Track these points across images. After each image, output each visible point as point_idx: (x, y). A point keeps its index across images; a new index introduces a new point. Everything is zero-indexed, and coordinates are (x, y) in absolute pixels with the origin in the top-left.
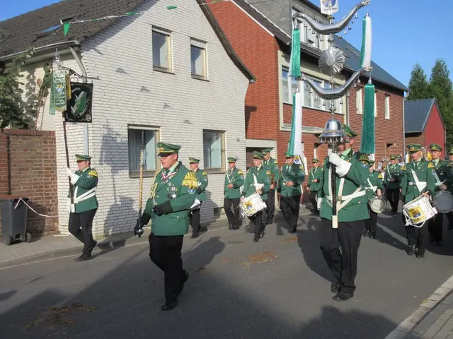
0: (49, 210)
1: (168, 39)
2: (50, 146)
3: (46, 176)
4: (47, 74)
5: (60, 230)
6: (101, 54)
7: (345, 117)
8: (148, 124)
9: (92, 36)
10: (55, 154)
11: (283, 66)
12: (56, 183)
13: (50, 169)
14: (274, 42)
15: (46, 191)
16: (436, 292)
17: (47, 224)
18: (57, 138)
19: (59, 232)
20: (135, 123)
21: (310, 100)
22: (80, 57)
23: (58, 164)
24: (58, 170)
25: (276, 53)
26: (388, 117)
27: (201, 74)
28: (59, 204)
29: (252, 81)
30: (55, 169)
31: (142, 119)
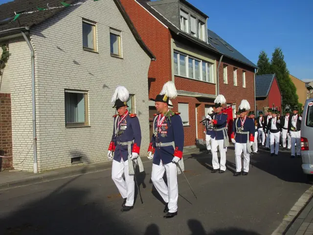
0: (6, 152)
1: (94, 28)
2: (6, 105)
3: (3, 127)
4: (5, 52)
5: (14, 166)
6: (45, 37)
7: (216, 85)
8: (79, 89)
9: (38, 24)
10: (10, 110)
11: (174, 50)
12: (11, 132)
13: (6, 121)
14: (168, 33)
15: (4, 138)
16: (292, 209)
17: (4, 162)
18: (12, 99)
19: (13, 168)
20: (70, 88)
21: (192, 73)
22: (29, 39)
23: (12, 118)
24: (12, 122)
25: (170, 40)
26: (244, 86)
27: (117, 54)
28: (13, 147)
29: (153, 59)
30: (11, 121)
31: (75, 86)
